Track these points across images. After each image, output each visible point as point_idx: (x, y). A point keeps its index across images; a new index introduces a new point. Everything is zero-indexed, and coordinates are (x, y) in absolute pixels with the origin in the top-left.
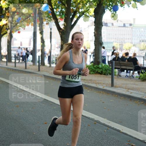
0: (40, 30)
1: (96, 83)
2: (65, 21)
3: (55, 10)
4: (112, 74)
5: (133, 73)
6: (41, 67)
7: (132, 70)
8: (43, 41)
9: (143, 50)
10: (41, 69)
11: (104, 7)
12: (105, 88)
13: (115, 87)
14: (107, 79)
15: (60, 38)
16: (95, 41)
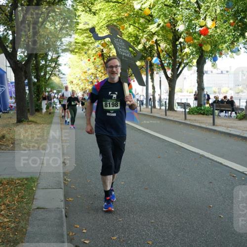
0: (151, 79)
1: (200, 123)
2: (172, 71)
3: (163, 62)
4: (213, 114)
5: (231, 114)
6: (153, 109)
7: (230, 111)
8: (154, 88)
9: (238, 93)
10: (153, 111)
11: (205, 58)
12: (208, 127)
13: (216, 126)
14: (209, 119)
15: (168, 85)
16: (198, 87)
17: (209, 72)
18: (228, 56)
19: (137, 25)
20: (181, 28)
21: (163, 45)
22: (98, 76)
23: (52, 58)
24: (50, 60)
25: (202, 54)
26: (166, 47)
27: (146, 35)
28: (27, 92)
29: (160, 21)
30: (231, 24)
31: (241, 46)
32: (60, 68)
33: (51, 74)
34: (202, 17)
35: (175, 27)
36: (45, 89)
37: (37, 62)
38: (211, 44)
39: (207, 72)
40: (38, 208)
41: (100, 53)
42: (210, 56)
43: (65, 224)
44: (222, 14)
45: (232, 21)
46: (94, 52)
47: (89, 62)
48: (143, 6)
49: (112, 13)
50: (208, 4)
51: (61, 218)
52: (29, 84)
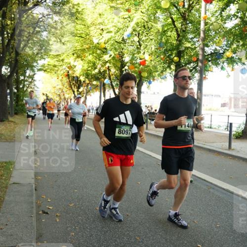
3: (113, 83)
11: (142, 82)
13: (149, 130)
17: (145, 93)
18: (159, 81)
19: (95, 55)
20: (127, 59)
21: (113, 70)
22: (64, 90)
23: (29, 75)
24: (28, 77)
25: (141, 79)
26: (115, 72)
27: (101, 63)
28: (9, 99)
29: (111, 53)
30: (162, 59)
31: (168, 74)
32: (35, 83)
33: (28, 87)
34: (142, 52)
35: (122, 58)
36: (23, 98)
37: (17, 77)
38: (147, 72)
39: (143, 93)
40: (14, 183)
41: (66, 73)
42: (146, 81)
43: (34, 195)
44: (155, 51)
45: (162, 57)
46: (62, 72)
47: (58, 80)
48: (100, 41)
49: (77, 44)
50: (146, 43)
51: (31, 191)
52: (10, 93)
